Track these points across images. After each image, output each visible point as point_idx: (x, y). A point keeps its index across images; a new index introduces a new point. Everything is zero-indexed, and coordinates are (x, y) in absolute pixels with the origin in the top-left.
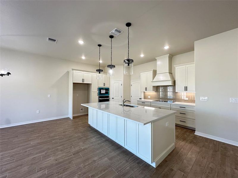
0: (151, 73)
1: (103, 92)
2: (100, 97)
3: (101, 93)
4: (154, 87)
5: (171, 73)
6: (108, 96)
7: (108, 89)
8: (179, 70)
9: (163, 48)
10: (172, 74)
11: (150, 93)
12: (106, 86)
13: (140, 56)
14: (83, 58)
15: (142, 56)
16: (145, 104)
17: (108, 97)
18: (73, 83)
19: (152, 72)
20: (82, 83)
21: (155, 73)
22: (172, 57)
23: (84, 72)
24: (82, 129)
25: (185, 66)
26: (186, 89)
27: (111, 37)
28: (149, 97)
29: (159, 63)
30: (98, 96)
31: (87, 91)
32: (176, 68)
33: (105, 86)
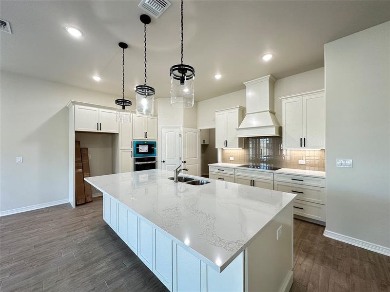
0: (235, 113)
1: (144, 149)
2: (137, 160)
3: (140, 151)
4: (240, 139)
5: (272, 113)
6: (155, 157)
7: (153, 144)
8: (289, 105)
9: (261, 58)
10: (274, 114)
11: (234, 151)
12: (150, 139)
13: (214, 76)
14: (97, 78)
15: (218, 77)
16: (225, 172)
17: (154, 159)
18: (76, 132)
19: (237, 110)
20: (97, 131)
21: (243, 113)
22: (275, 81)
23: (101, 110)
24: (86, 233)
25: (301, 98)
26: (303, 143)
27: (146, 19)
28: (232, 159)
29: (250, 94)
30: (133, 157)
31: (111, 148)
32: (284, 102)
33: (148, 138)
